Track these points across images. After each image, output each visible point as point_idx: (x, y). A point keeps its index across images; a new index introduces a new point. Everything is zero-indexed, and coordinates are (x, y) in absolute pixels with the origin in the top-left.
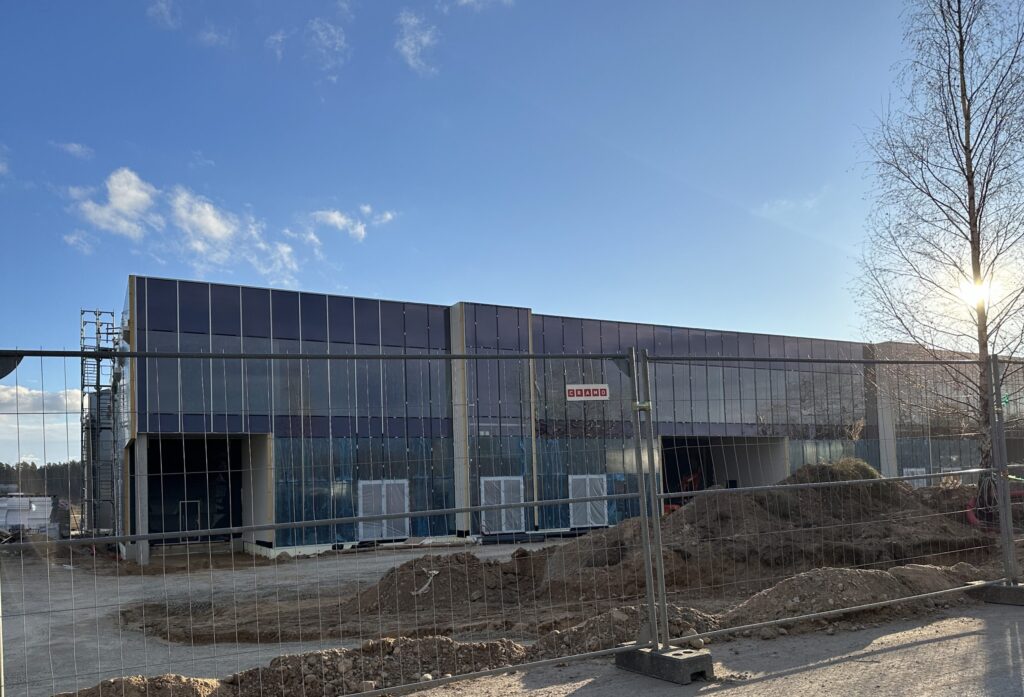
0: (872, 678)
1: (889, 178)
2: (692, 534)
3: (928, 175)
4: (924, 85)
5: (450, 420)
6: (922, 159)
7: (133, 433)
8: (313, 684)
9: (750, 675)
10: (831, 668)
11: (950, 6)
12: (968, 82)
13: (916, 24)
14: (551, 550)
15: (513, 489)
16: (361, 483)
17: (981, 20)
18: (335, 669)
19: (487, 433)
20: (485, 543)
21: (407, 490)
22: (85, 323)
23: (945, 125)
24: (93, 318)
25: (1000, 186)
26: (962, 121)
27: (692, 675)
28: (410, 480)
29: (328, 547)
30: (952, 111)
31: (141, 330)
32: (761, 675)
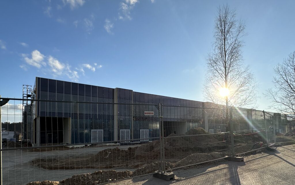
0: (207, 179)
1: (210, 67)
2: (168, 144)
3: (217, 67)
4: (217, 47)
5: (113, 116)
6: (216, 63)
7: (36, 116)
8: (83, 182)
9: (182, 178)
10: (199, 176)
11: (223, 31)
12: (226, 47)
13: (216, 34)
14: (137, 148)
15: (128, 132)
16: (92, 130)
17: (229, 34)
18: (88, 178)
19: (122, 119)
20: (121, 145)
21: (103, 132)
22: (24, 88)
23: (221, 56)
24: (26, 87)
25: (231, 70)
26: (224, 56)
27: (170, 179)
28: (104, 130)
29: (84, 145)
30: (222, 54)
31: (39, 91)
32: (184, 178)
